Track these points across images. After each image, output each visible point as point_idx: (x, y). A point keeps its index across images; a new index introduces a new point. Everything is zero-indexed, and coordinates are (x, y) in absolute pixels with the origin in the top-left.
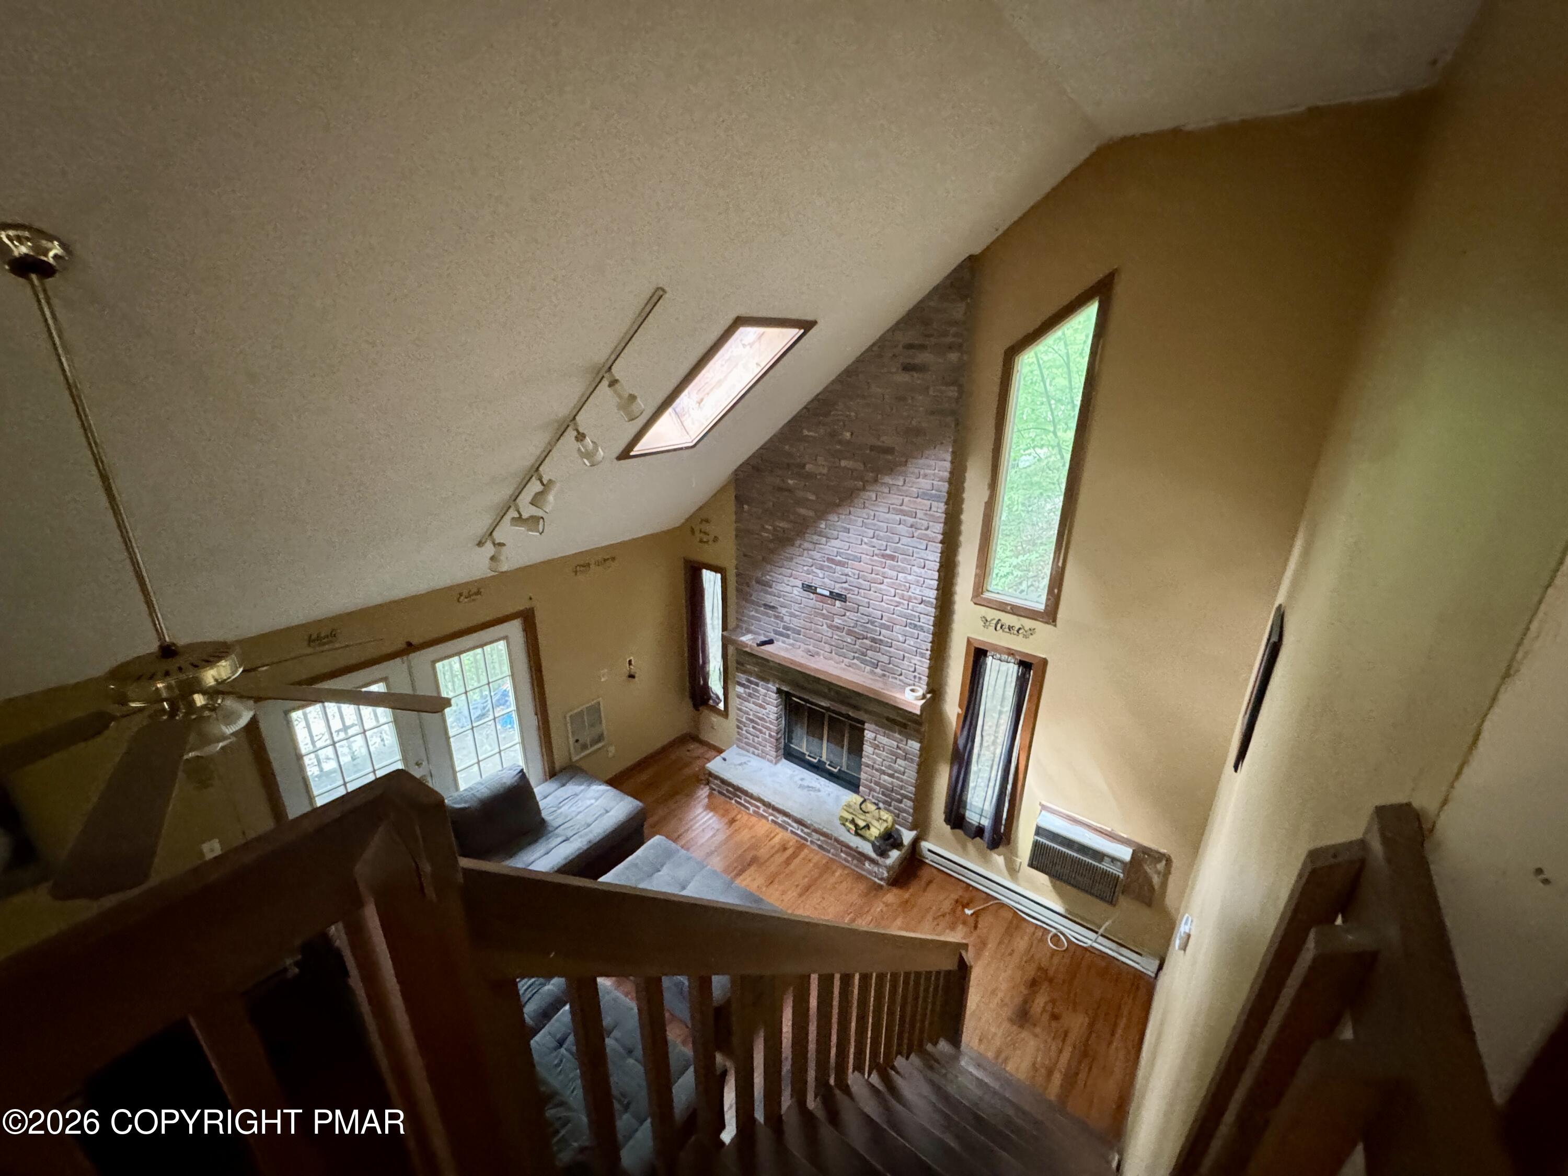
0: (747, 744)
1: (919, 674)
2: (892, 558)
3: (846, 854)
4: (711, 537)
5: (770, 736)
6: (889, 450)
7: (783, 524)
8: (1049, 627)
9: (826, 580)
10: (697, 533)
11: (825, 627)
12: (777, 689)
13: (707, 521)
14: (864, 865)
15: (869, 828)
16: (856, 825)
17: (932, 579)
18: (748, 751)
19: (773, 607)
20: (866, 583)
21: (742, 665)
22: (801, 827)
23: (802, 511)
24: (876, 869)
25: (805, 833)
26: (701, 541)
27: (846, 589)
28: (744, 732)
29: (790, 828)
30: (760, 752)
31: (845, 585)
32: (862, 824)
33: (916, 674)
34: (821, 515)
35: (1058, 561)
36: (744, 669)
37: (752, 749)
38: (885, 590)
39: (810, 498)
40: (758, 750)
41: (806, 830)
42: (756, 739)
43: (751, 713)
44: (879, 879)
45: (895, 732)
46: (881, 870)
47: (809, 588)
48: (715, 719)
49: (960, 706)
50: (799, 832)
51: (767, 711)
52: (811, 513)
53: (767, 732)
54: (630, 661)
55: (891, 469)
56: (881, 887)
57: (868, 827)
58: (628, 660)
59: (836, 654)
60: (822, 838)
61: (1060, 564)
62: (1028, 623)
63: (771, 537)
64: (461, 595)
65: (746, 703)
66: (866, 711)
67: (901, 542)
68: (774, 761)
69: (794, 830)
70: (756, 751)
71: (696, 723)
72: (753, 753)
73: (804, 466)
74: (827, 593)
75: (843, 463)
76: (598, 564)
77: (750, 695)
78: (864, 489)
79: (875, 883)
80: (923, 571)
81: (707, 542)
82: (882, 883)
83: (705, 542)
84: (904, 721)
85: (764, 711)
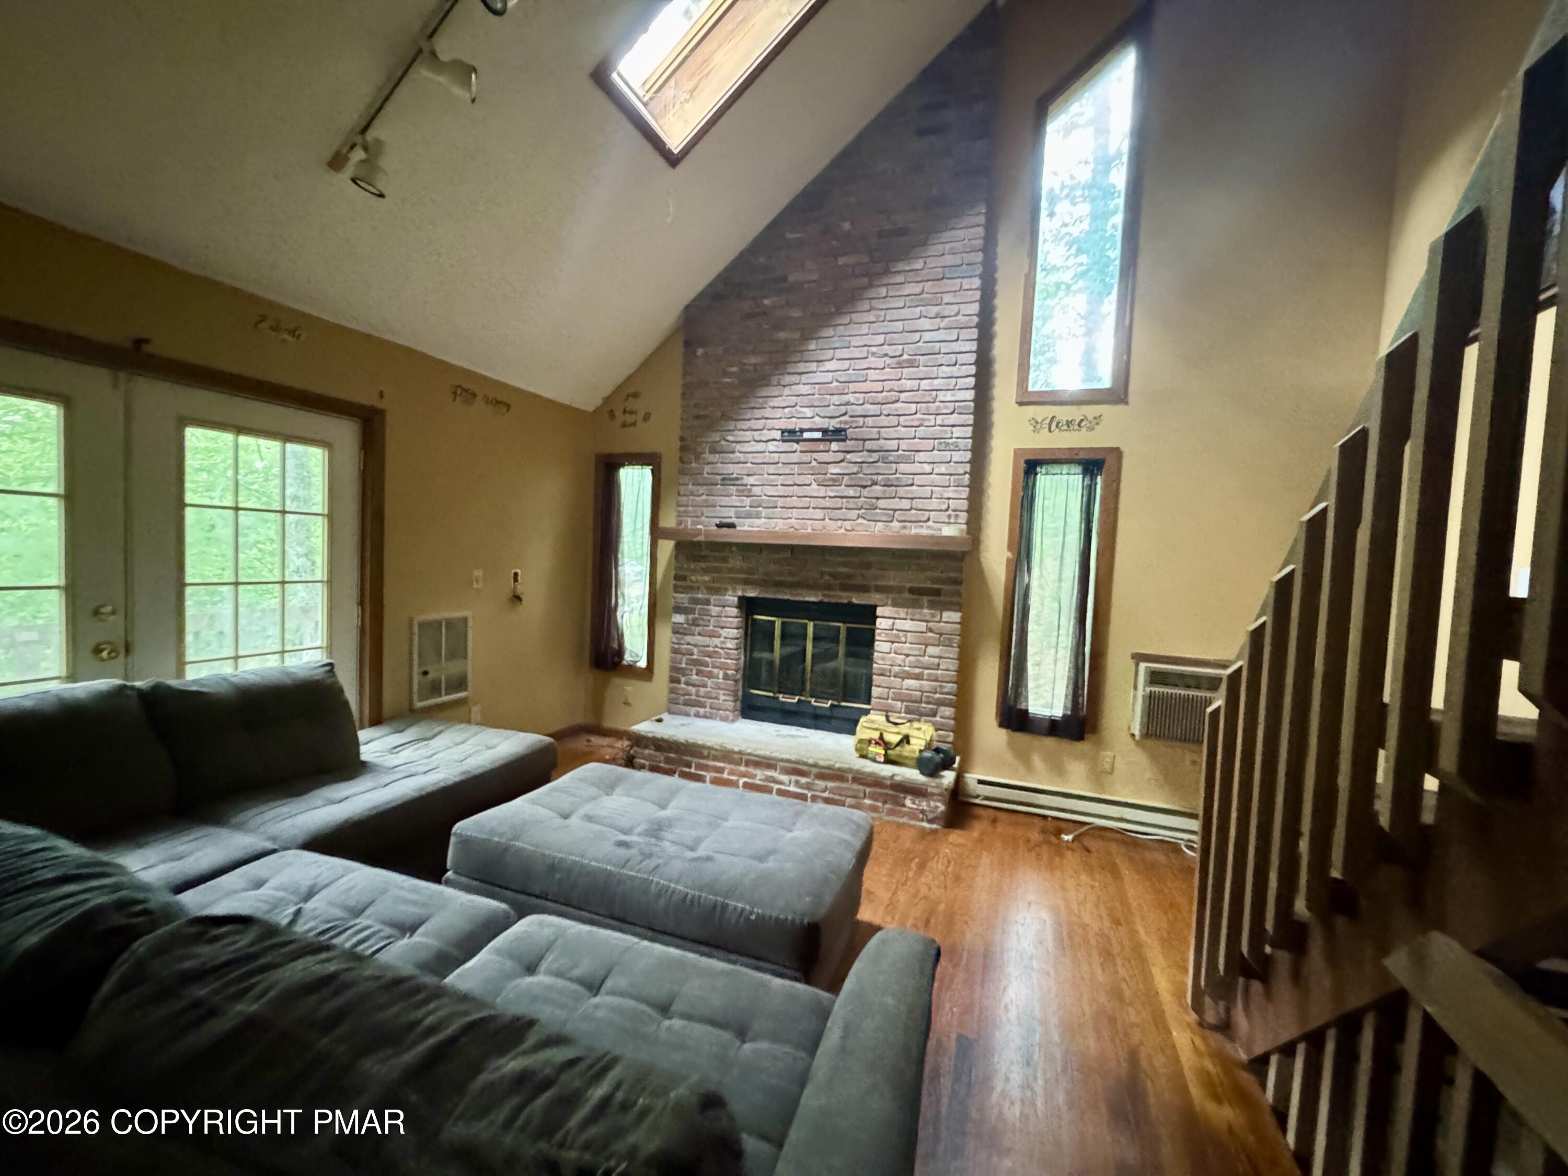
0: (687, 703)
1: (954, 511)
2: (911, 364)
3: (873, 797)
4: (641, 414)
5: (726, 677)
6: (902, 232)
7: (753, 360)
8: (1120, 408)
9: (817, 419)
10: (618, 413)
11: (814, 486)
12: (740, 598)
13: (636, 395)
14: (904, 805)
15: (908, 743)
16: (887, 746)
17: (967, 376)
18: (688, 715)
19: (737, 479)
20: (875, 406)
21: (684, 578)
22: (794, 778)
23: (782, 335)
24: (924, 805)
25: (801, 787)
26: (624, 425)
27: (846, 422)
28: (683, 686)
29: (776, 786)
30: (708, 709)
31: (846, 418)
32: (893, 739)
33: (950, 512)
34: (809, 334)
35: (1124, 320)
36: (688, 583)
37: (693, 710)
38: (901, 408)
39: (795, 315)
40: (704, 706)
41: (803, 780)
42: (702, 690)
43: (696, 650)
44: (930, 821)
45: (922, 608)
46: (932, 804)
47: (791, 435)
48: (631, 688)
49: (1010, 548)
50: (792, 788)
51: (722, 639)
52: (797, 335)
53: (721, 674)
54: (516, 574)
55: (905, 254)
56: (934, 832)
57: (906, 739)
58: (513, 571)
59: (830, 519)
60: (831, 784)
61: (1127, 322)
62: (1091, 411)
63: (736, 381)
64: (263, 319)
65: (688, 638)
66: (880, 589)
67: (922, 340)
68: (731, 718)
69: (783, 787)
70: (702, 711)
71: (597, 704)
72: (697, 715)
73: (785, 279)
74: (818, 435)
75: (841, 261)
76: (487, 401)
77: (695, 623)
78: (871, 285)
79: (924, 828)
80: (955, 368)
81: (634, 424)
82: (934, 826)
83: (631, 425)
84: (936, 586)
85: (717, 641)
